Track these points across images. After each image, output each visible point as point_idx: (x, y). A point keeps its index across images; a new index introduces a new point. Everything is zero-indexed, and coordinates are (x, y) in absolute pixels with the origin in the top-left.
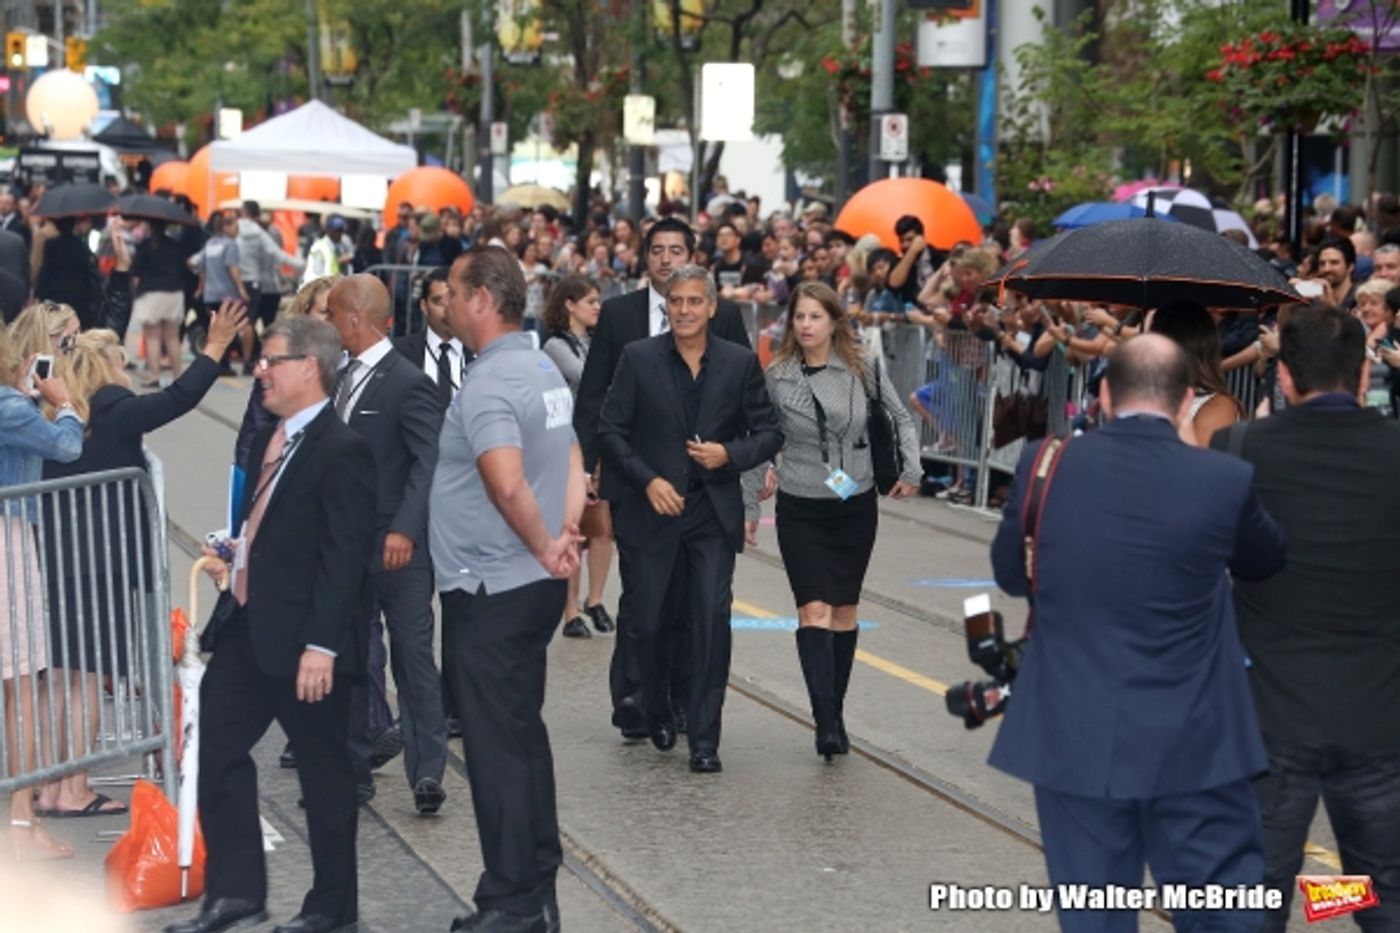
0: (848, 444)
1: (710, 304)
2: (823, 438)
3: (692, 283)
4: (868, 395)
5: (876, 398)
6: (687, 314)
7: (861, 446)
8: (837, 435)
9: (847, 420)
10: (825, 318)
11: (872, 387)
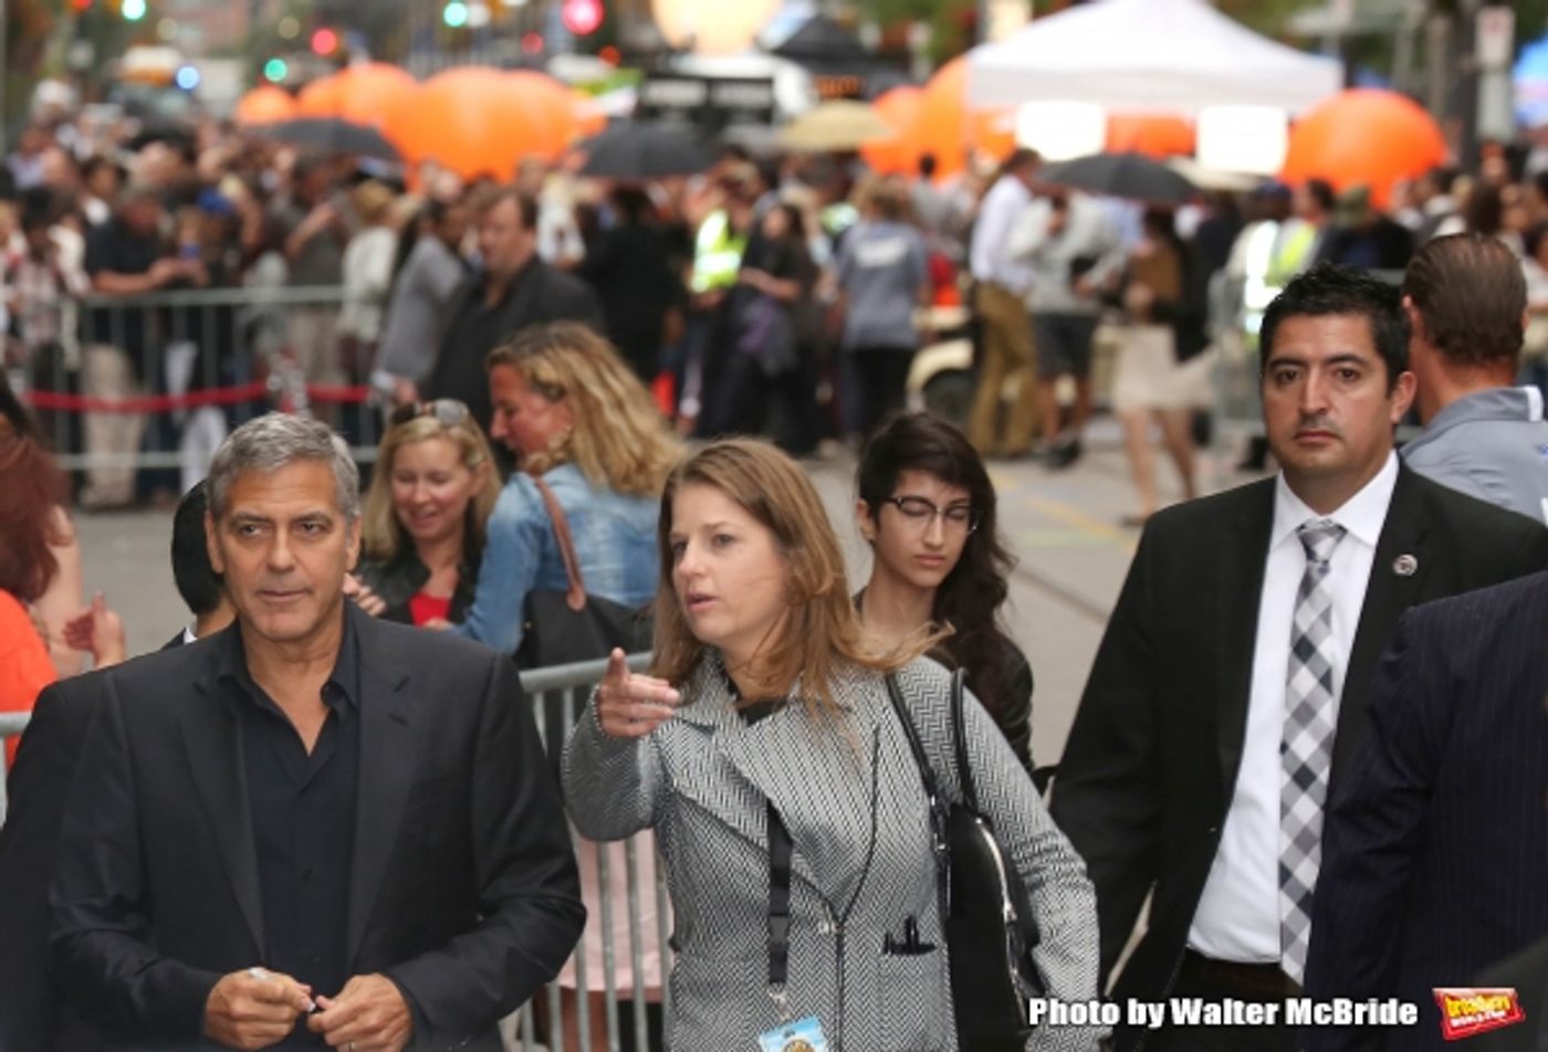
0: (867, 934)
1: (348, 533)
2: (778, 910)
3: (300, 473)
4: (930, 783)
5: (958, 797)
6: (290, 569)
7: (912, 946)
8: (829, 903)
9: (859, 857)
10: (755, 544)
11: (943, 760)
